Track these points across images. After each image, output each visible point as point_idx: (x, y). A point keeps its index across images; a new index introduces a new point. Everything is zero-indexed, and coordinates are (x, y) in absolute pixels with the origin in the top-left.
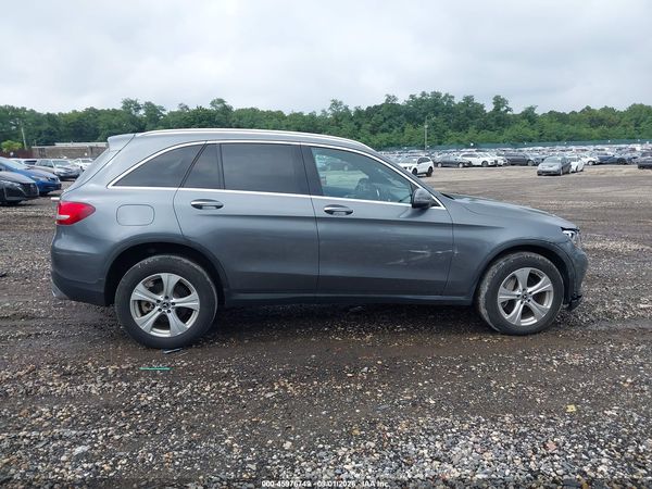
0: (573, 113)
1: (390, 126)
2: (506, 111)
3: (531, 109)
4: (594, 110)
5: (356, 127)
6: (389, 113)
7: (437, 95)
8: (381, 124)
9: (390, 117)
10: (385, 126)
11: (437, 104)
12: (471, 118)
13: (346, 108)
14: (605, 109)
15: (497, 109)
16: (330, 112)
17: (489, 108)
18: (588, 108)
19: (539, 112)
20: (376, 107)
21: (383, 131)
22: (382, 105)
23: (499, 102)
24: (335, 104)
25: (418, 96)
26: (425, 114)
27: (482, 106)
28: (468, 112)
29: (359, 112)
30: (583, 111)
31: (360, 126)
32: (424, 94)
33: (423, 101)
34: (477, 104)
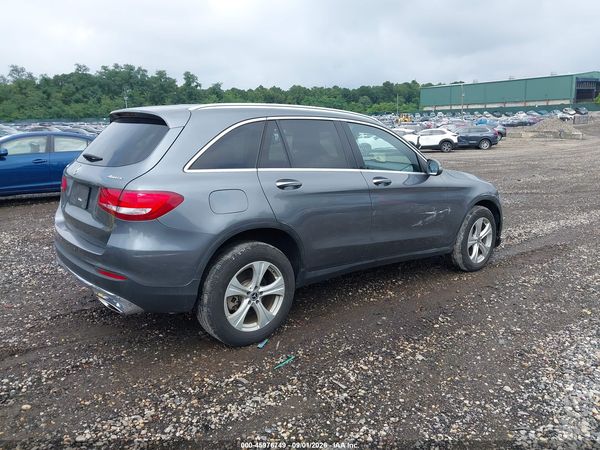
0: (250, 90)
1: (84, 97)
2: (197, 86)
3: (218, 86)
4: (266, 89)
5: (45, 96)
6: (82, 83)
7: (130, 68)
8: (74, 93)
9: (83, 87)
10: (78, 96)
11: (131, 77)
12: (166, 92)
13: (30, 75)
14: (274, 89)
15: (188, 84)
16: (10, 78)
17: (181, 83)
18: (261, 87)
19: (224, 88)
20: (64, 76)
21: (77, 101)
22: (72, 75)
23: (189, 78)
24: (15, 70)
25: (111, 68)
26: (120, 86)
27: (174, 81)
28: (162, 86)
29: (46, 81)
30: (257, 89)
31: (49, 95)
32: (116, 66)
33: (117, 73)
34: (169, 78)
